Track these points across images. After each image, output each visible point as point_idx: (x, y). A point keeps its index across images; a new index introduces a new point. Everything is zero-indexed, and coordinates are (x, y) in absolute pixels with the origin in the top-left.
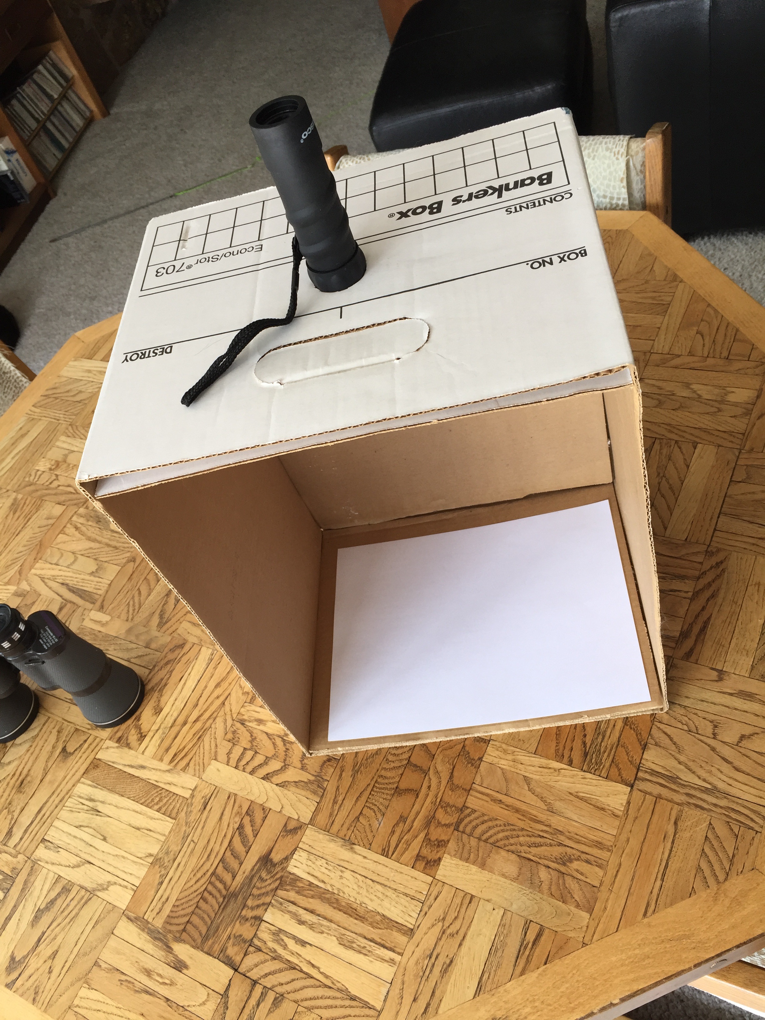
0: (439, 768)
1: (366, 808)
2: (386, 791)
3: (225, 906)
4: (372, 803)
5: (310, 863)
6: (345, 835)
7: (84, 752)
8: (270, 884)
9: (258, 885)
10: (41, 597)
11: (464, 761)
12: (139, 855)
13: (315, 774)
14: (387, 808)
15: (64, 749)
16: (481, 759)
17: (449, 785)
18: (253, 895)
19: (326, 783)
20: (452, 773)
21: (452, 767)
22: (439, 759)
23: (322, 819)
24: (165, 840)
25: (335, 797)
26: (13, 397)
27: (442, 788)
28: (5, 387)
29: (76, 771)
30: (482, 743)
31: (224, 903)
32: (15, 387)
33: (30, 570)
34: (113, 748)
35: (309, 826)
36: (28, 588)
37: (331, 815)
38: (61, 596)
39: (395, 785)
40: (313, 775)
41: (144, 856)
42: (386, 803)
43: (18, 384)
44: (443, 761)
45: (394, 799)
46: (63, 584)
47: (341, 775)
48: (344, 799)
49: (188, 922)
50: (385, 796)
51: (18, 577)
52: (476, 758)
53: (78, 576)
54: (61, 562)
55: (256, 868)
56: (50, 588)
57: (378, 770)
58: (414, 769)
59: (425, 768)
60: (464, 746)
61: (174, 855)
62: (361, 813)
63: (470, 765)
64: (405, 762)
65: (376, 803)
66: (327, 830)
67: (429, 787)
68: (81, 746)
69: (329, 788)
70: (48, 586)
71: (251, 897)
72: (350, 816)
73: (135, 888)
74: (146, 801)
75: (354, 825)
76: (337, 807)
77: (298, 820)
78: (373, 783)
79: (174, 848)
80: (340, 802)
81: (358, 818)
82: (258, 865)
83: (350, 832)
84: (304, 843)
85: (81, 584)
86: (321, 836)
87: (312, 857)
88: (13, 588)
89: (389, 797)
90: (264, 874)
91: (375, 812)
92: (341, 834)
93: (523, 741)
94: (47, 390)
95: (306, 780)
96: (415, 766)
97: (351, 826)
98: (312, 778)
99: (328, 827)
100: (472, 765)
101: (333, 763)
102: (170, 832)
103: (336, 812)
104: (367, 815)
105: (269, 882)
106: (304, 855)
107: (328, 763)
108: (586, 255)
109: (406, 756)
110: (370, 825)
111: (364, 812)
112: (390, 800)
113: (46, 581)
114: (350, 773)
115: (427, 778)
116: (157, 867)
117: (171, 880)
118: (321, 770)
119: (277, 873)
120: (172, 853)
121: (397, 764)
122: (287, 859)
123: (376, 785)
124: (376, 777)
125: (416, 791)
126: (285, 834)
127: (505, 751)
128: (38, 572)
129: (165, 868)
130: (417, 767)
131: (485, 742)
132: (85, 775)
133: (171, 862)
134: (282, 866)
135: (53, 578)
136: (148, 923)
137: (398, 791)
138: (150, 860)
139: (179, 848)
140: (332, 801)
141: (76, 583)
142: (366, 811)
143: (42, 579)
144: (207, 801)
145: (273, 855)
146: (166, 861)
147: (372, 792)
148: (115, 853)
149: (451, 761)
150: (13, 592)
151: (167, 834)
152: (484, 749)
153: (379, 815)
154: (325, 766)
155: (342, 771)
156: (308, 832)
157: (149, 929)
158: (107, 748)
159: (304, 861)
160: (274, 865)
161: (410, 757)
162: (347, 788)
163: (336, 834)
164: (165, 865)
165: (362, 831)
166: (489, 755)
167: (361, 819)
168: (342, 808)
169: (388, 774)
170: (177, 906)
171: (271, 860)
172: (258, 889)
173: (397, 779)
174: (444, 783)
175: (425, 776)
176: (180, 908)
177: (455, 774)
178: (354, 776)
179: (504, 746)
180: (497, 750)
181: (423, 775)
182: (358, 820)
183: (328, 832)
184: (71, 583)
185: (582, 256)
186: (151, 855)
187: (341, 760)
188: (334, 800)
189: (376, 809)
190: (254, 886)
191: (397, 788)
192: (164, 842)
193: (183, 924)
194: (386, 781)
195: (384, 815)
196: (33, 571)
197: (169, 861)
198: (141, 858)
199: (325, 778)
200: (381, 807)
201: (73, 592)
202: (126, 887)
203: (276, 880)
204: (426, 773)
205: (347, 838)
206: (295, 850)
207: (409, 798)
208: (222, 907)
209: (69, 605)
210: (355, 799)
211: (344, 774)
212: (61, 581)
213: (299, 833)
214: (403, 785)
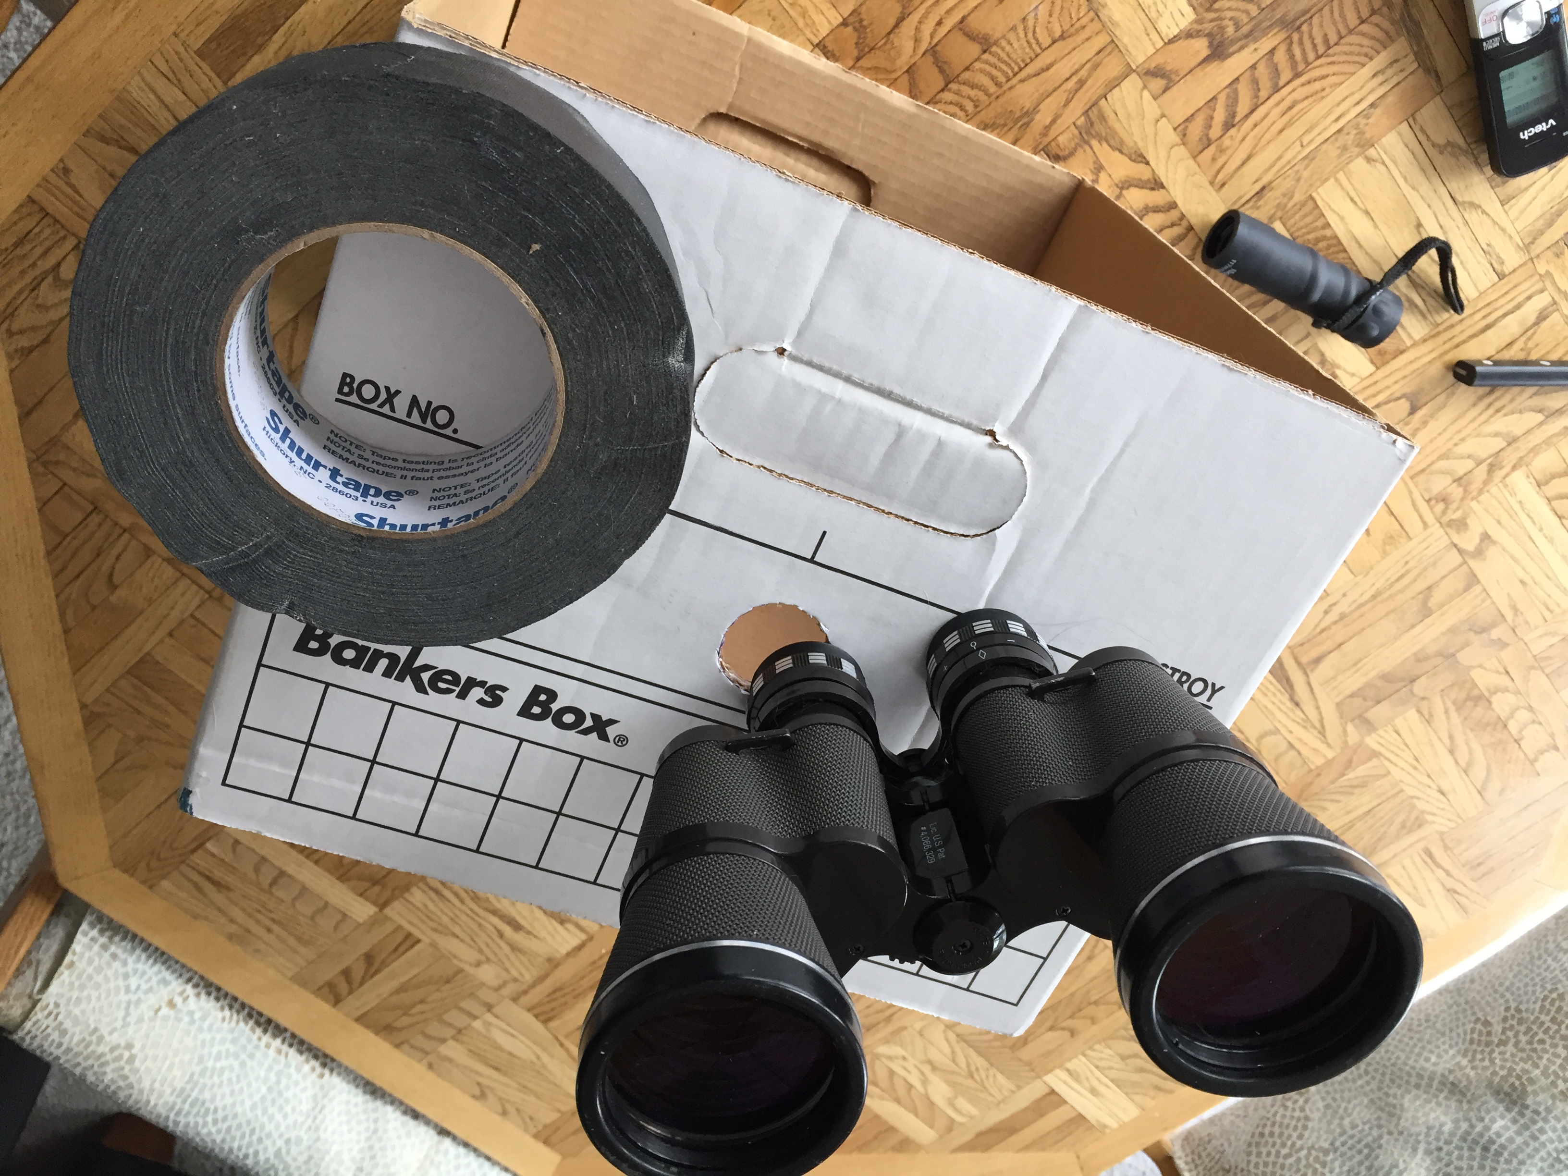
0: (909, 46)
1: (1044, 46)
2: (1003, 55)
3: (1303, 15)
4: (1031, 47)
5: (1161, 7)
6: (1092, 20)
7: (1388, 387)
8: (1229, 9)
9: (1245, 19)
10: (1338, 700)
11: (870, 35)
12: (1383, 168)
13: (1087, 148)
14: (1014, 28)
15: (1413, 410)
16: (845, 23)
17: (911, 9)
18: (1259, 7)
19: (1079, 123)
20: (897, 26)
21: (892, 36)
22: (903, 62)
23: (1111, 68)
24: (1338, 172)
25: (1077, 91)
27: (922, 10)
29: (1411, 362)
30: (830, 48)
31: (1303, 19)
33: (1334, 759)
34: (1345, 371)
35: (1134, 67)
36: (1350, 728)
37: (1096, 66)
38: (1309, 684)
39: (986, 56)
40: (1091, 148)
41: (1377, 164)
42: (1011, 36)
44: (899, 54)
45: (998, 35)
46: (1297, 704)
47: (1053, 122)
48: (1067, 79)
49: (1362, 22)
50: (1008, 48)
51: (1355, 758)
52: (850, 29)
53: (1270, 706)
54: (1284, 746)
55: (1235, 47)
56: (1318, 708)
57: (998, 97)
58: (946, 67)
59: (929, 58)
60: (858, 59)
61: (1336, 140)
62: (1054, 42)
63: (865, 23)
64: (953, 86)
65: (1025, 44)
66: (1113, 45)
67: (939, 23)
68: (1387, 402)
69: (1079, 112)
70: (1320, 714)
71: (1263, 6)
72: (1070, 48)
73: (1411, 120)
74: (1338, 252)
75: (1072, 30)
76: (1083, 73)
77: (1145, 87)
78: (1014, 81)
79: (1332, 150)
80: (1075, 79)
81: (1062, 37)
82: (1231, 50)
83: (1084, 21)
84: (1154, 44)
85: (1271, 688)
86: (1126, 40)
87: (1153, 15)
88: (1371, 741)
89: (1003, 43)
90: (1230, 30)
91: (1034, 32)
92: (1097, 25)
93: (769, 15)
95: (1105, 145)
96: (942, 71)
97: (1077, 31)
98: (1094, 143)
99: (1109, 49)
100: (861, 21)
101: (1054, 149)
102: (1327, 180)
103: (1088, 66)
104: (1046, 34)
105: (1229, 14)
106: (1162, 26)
107: (1061, 154)
108: (345, 375)
109: (947, 96)
110: (1050, 16)
111: (1049, 41)
112: (1004, 37)
113: (1318, 725)
114: (1038, 117)
115: (935, 41)
116: (1368, 135)
117: (1358, 103)
118: (1075, 149)
119: (1212, 21)
120: (1338, 145)
121: (966, 90)
122: (1189, 34)
123: (1011, 74)
124: (1006, 87)
125: (961, 29)
126: (1173, 76)
127: (804, 14)
128: (1323, 748)
129: (1357, 127)
130: (939, 67)
131: (825, 47)
132: (1402, 348)
133: (1345, 131)
134: (1199, 27)
135: (1306, 723)
136: (1416, 54)
137: (986, 44)
138: (1372, 152)
139: (1324, 146)
140: (1085, 87)
141: (1278, 694)
142: (1046, 41)
143: (1322, 732)
144: (1255, 199)
145: (1205, 52)
146: (1352, 136)
147: (1022, 65)
148: (1414, 193)
149: (889, 46)
150: (1374, 735)
151: (1332, 180)
152: (831, 37)
153: (1030, 23)
154: (1067, 152)
155: (1048, 128)
156: (1141, 59)
157: (1419, 45)
158: (1353, 375)
159: (1166, 15)
160: (1210, 35)
161: (942, 90)
162: (1055, 94)
163: (1104, 33)
164: (1355, 132)
165: (1065, 11)
166: (829, 22)
167: (1058, 34)
168: (1076, 67)
169: (986, 81)
170: (1366, 55)
171: (1210, 45)
172: (1247, 12)
173: (978, 65)
174: (915, 18)
175: (936, 45)
176: (1365, 50)
177: (892, 22)
178: (1036, 109)
179: (801, 24)
180: (814, 23)
181: (938, 48)
182: (1063, 32)
183: (1113, 41)
184: (1285, 698)
185: (352, 378)
186: (1369, 160)
187: (1041, 147)
188: (1081, 87)
189: (1030, 35)
190: (1252, 19)
191: (985, 52)
192: (1341, 169)
193: (1371, 23)
194: (995, 72)
195: (1024, 19)
196: (1330, 754)
197: (1348, 134)
198: (1384, 163)
199: (1076, 132)
200: (1022, 35)
201: (1288, 680)
202: (1422, 130)
203: (1217, 11)
204: (932, 51)
205: (1092, 14)
206: (1171, 41)
207: (976, 23)
208: (1308, 16)
209: (1305, 660)
210: (1052, 71)
211: (1048, 121)
212: (1298, 712)
213: (1153, 65)
214: (975, 49)
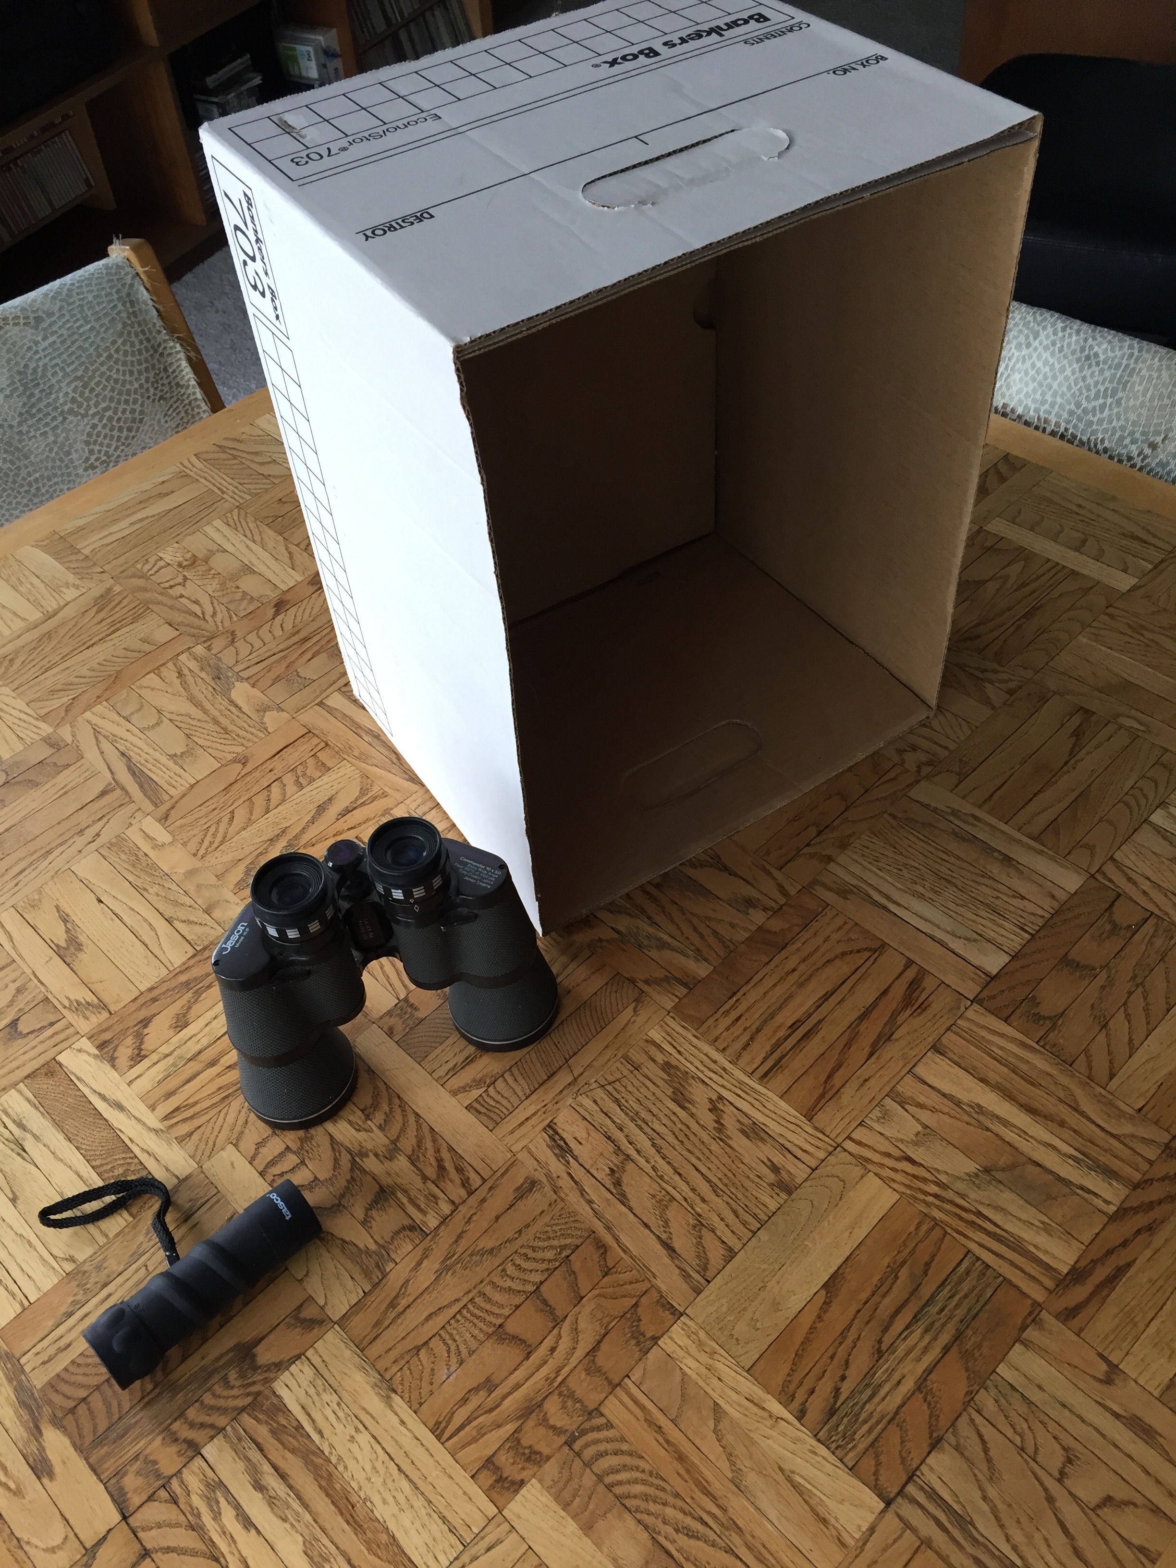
0: (582, 1325)
1: (437, 1338)
2: (481, 1325)
3: (152, 1399)
4: (451, 1335)
5: (312, 1391)
6: (386, 1370)
7: (42, 1042)
8: (235, 1397)
9: (218, 1389)
10: (83, 761)
11: (627, 1330)
12: (56, 1252)
13: (381, 1242)
14: (471, 1353)
15: (14, 1023)
16: (655, 1339)
17: (586, 1361)
18: (202, 1403)
19: (392, 1265)
20: (599, 1342)
21: (603, 1332)
22: (588, 1306)
23: (361, 1323)
24: (105, 1245)
25: (397, 1297)
26: (177, 426)
27: (573, 1361)
28: (171, 406)
29: (18, 1068)
30: (667, 1313)
31: (151, 1396)
32: (186, 412)
33: (85, 711)
34: (89, 1054)
35: (336, 1326)
36: (69, 739)
37: (378, 1324)
38: (112, 773)
39: (499, 1321)
40: (376, 1242)
41: (62, 1256)
42: (474, 1345)
43: (193, 410)
44: (592, 1314)
45: (488, 1344)
46: (123, 754)
47: (419, 1263)
48: (409, 1306)
49: (84, 1399)
50: (476, 1332)
51: (63, 714)
52: (649, 1335)
53: (151, 751)
54: (134, 719)
55: (225, 1359)
56: (102, 753)
57: (481, 1282)
58: (541, 1306)
59: (559, 1313)
60: (636, 1305)
61: (108, 1276)
62: (426, 1343)
63: (633, 1342)
64: (531, 1288)
65: (457, 1338)
66: (361, 1346)
67: (553, 1350)
68: (43, 1028)
69: (391, 1276)
70: (99, 748)
71: (197, 1404)
72: (408, 1339)
73: (26, 1304)
74: (102, 1165)
75: (407, 1358)
76: (392, 1315)
77: (322, 1308)
78: (465, 1300)
79: (113, 1265)
80: (400, 1308)
81: (418, 1349)
82: (231, 1355)
83: (395, 1368)
84: (317, 1352)
85: (150, 766)
86: (348, 1353)
87: (319, 1382)
88: (46, 729)
89: (481, 1336)
90: (233, 1375)
91: (449, 1352)
92: (381, 1365)
93: (737, 1339)
94: (225, 439)
95: (361, 1246)
96: (545, 1302)
97: (402, 1357)
98: (373, 1247)
99: (365, 1343)
100: (638, 1344)
101: (416, 1236)
102: (117, 1235)
103: (387, 1323)
104: (436, 1351)
105: (235, 1392)
106: (309, 1371)
107: (408, 1233)
109: (537, 1278)
110: (433, 1370)
111: (432, 1344)
112: (481, 1343)
113: (101, 738)
114: (436, 1266)
115: (555, 1331)
116: (74, 1284)
117: (86, 1315)
118: (392, 1238)
119: (254, 1383)
120: (106, 1271)
121: (515, 1286)
122: (280, 1366)
123: (470, 1306)
124: (475, 1292)
125: (530, 1346)
126: (293, 1322)
127: (700, 1345)
128: (95, 720)
129: (86, 1291)
130: (547, 1305)
131: (673, 1314)
132: (29, 1081)
133: (99, 1286)
134: (266, 1375)
135: (113, 740)
136: (23, 1371)
137: (500, 1334)
138: (69, 1267)
139: (121, 1268)
140: (388, 1301)
141: (143, 762)
142: (435, 1343)
143: (96, 732)
144: (195, 1208)
145: (259, 1350)
146: (92, 1281)
147: (458, 1317)
148: (20, 1231)
149: (606, 1320)
150: (44, 734)
151: (111, 1236)
152: (668, 1324)
153: (454, 1359)
154: (402, 1235)
155: (425, 1256)
156: (330, 1336)
157: (20, 1382)
158: (80, 1051)
159: (305, 1384)
160: (255, 1368)
161: (541, 1283)
162: (420, 1291)
163: (372, 1359)
164: (88, 1286)
165: (416, 1376)
166: (671, 1338)
167: (423, 1353)
168: (399, 1321)
169: (497, 1297)
170: (79, 1365)
171: (254, 1356)
172: (215, 1396)
173: (507, 1311)
174: (580, 1353)
175: (554, 1328)
176: (81, 1371)
177: (604, 1346)
178: (439, 1275)
179: (702, 1334)
180: (689, 1337)
181: (551, 1325)
182: (417, 1354)
183: (362, 1351)
184: (135, 758)
186: (72, 1259)
187: (429, 1237)
188: (392, 1302)
189: (453, 1348)
190: (209, 1389)
191: (500, 1326)
192: (101, 1247)
193: (74, 1400)
194: (488, 1307)
195: (461, 1364)
196: (88, 715)
197: (96, 1283)
198: (55, 1258)
199: (393, 1256)
200: (462, 1347)
201: (134, 774)
202: (13, 1295)
203: (248, 1394)
204: (557, 1322)
205: (388, 1377)
206: (298, 1357)
207: (513, 1354)
208: (146, 1399)
209: (118, 792)
210: (426, 1314)
211: (425, 1263)
212: (122, 748)
213: (316, 1330)
214: (512, 1327)
